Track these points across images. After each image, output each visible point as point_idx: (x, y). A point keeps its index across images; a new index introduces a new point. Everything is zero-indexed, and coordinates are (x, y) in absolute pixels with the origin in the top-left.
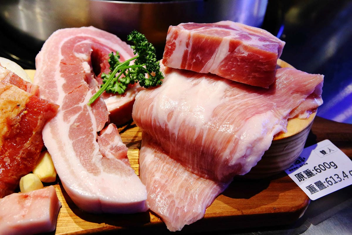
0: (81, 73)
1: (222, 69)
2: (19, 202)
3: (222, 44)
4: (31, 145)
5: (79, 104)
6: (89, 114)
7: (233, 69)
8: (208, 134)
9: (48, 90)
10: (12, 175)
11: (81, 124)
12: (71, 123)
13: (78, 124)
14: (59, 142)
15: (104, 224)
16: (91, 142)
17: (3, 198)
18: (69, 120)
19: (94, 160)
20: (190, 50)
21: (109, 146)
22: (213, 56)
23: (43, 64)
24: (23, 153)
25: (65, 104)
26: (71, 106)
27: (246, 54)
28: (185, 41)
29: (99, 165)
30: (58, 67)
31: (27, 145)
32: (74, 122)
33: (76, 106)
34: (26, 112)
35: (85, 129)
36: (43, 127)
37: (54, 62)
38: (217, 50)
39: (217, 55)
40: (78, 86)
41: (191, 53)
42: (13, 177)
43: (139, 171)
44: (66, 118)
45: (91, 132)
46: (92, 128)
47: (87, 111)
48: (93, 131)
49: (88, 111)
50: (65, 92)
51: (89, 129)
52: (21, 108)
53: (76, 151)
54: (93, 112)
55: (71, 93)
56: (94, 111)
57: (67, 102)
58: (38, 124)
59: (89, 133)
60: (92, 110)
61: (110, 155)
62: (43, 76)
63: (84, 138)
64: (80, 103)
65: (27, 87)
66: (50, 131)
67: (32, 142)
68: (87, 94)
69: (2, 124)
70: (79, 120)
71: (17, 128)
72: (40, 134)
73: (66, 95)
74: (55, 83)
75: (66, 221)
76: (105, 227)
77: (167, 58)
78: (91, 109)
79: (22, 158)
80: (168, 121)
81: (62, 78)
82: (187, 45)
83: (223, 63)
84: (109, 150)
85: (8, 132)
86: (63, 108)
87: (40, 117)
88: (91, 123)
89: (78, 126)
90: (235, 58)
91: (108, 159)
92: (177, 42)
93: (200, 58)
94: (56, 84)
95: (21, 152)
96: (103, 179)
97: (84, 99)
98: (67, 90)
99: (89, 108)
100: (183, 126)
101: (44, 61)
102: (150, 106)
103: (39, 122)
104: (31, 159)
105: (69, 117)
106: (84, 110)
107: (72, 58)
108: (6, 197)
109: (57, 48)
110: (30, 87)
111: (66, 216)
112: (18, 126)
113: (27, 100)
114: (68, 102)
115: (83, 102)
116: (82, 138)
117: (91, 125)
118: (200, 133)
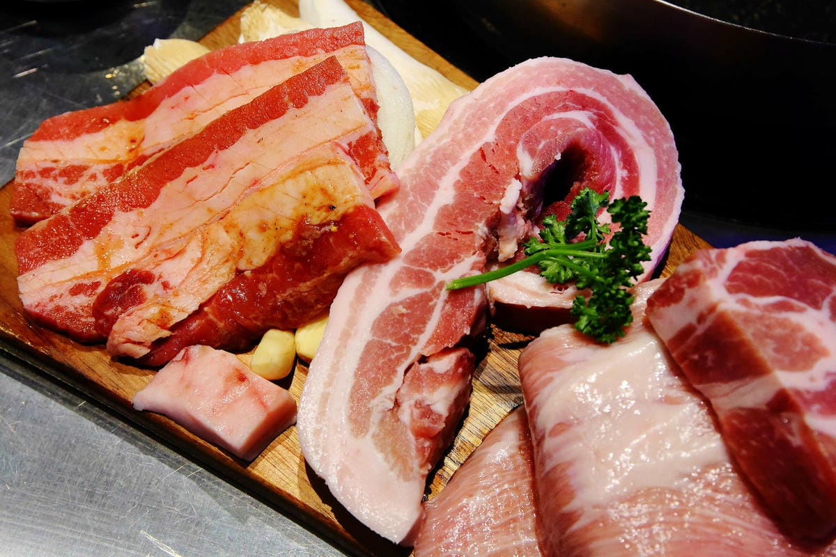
0: (492, 203)
1: (735, 422)
2: (228, 379)
3: (764, 379)
4: (310, 290)
5: (436, 270)
6: (435, 305)
7: (754, 443)
8: (586, 529)
9: (413, 196)
10: (256, 319)
11: (407, 315)
12: (398, 299)
13: (404, 311)
14: (352, 322)
15: (330, 508)
16: (398, 365)
17: (218, 351)
18: (398, 289)
19: (374, 402)
20: (700, 330)
21: (417, 396)
22: (733, 384)
23: (451, 129)
24: (291, 296)
25: (417, 251)
26: (422, 265)
27: (796, 441)
28: (701, 307)
29: (375, 417)
30: (466, 156)
31: (304, 287)
32: (401, 303)
33: (428, 270)
34: (334, 229)
35: (406, 331)
36: (350, 270)
37: (469, 139)
38: (747, 379)
39: (742, 390)
40: (464, 229)
41: (698, 337)
42: (255, 322)
43: (470, 457)
44: (395, 283)
45: (410, 345)
46: (418, 339)
47: (438, 296)
48: (415, 344)
49: (438, 299)
50: (435, 227)
51: (414, 336)
52: (333, 216)
53: (363, 360)
54: (443, 308)
55: (443, 234)
56: (448, 307)
57: (423, 248)
58: (342, 264)
59: (407, 341)
60: (446, 302)
61: (407, 414)
62: (428, 159)
63: (391, 347)
64: (439, 271)
65: (377, 174)
66: (357, 285)
67: (315, 286)
68: (463, 260)
69: (292, 221)
70: (411, 303)
71: (306, 248)
72: (340, 278)
73: (432, 233)
74: (436, 191)
75: (280, 457)
76: (325, 518)
77: (657, 303)
78: (446, 300)
79: (285, 302)
80: (550, 435)
81: (452, 188)
82: (701, 318)
83: (743, 413)
84: (413, 402)
85: (291, 242)
86: (407, 256)
87: (351, 254)
88: (424, 327)
89: (402, 315)
90: (770, 429)
91: (398, 420)
92: (689, 293)
93: (710, 363)
94: (434, 194)
95: (289, 291)
96: (358, 451)
97: (451, 267)
98: (441, 225)
99: (444, 294)
100: (563, 470)
101: (456, 123)
102: (549, 375)
103: (345, 262)
104: (301, 310)
105: (403, 284)
106: (434, 292)
107: (507, 152)
108: (222, 351)
109: (502, 105)
110: (381, 176)
111: (287, 448)
112: (309, 244)
113: (348, 208)
114: (424, 251)
115: (444, 272)
116: (390, 344)
117: (420, 332)
118: (575, 512)
